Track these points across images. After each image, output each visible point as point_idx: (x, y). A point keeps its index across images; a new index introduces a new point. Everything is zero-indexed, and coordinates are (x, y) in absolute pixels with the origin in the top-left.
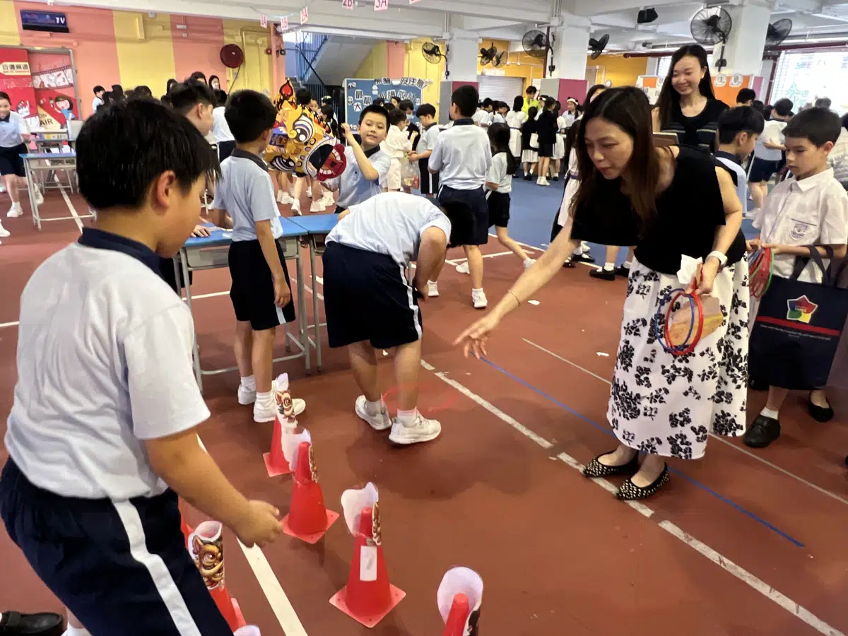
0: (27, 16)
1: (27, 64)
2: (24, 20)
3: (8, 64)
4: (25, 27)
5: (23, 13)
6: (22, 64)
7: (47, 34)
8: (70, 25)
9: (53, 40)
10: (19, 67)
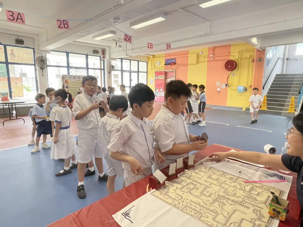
0: (167, 61)
1: (164, 75)
2: (166, 62)
3: (160, 76)
4: (165, 65)
5: (166, 60)
6: (163, 76)
7: (170, 65)
8: (176, 62)
9: (172, 67)
10: (162, 77)
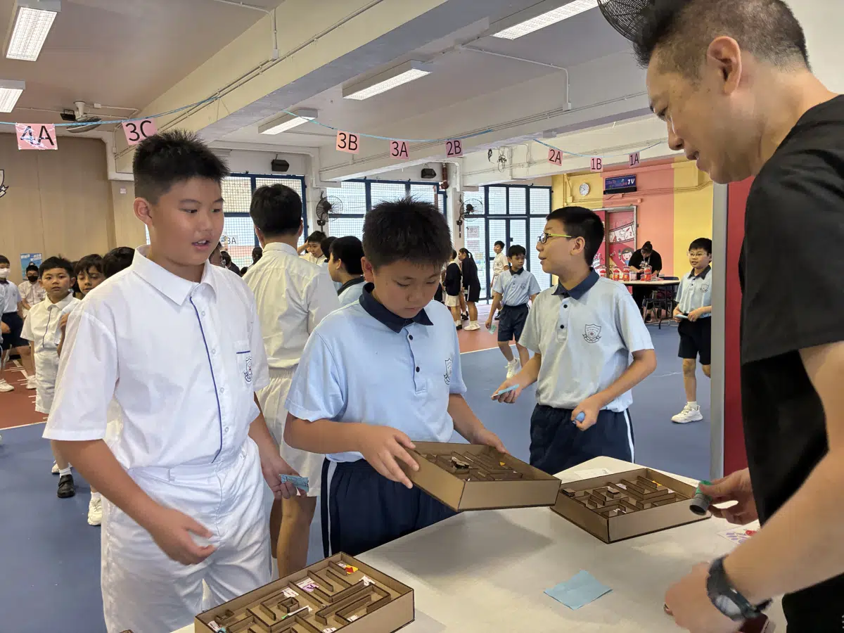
0: (610, 183)
2: (607, 186)
4: (605, 193)
5: (607, 181)
7: (620, 195)
8: (638, 184)
9: (625, 199)
